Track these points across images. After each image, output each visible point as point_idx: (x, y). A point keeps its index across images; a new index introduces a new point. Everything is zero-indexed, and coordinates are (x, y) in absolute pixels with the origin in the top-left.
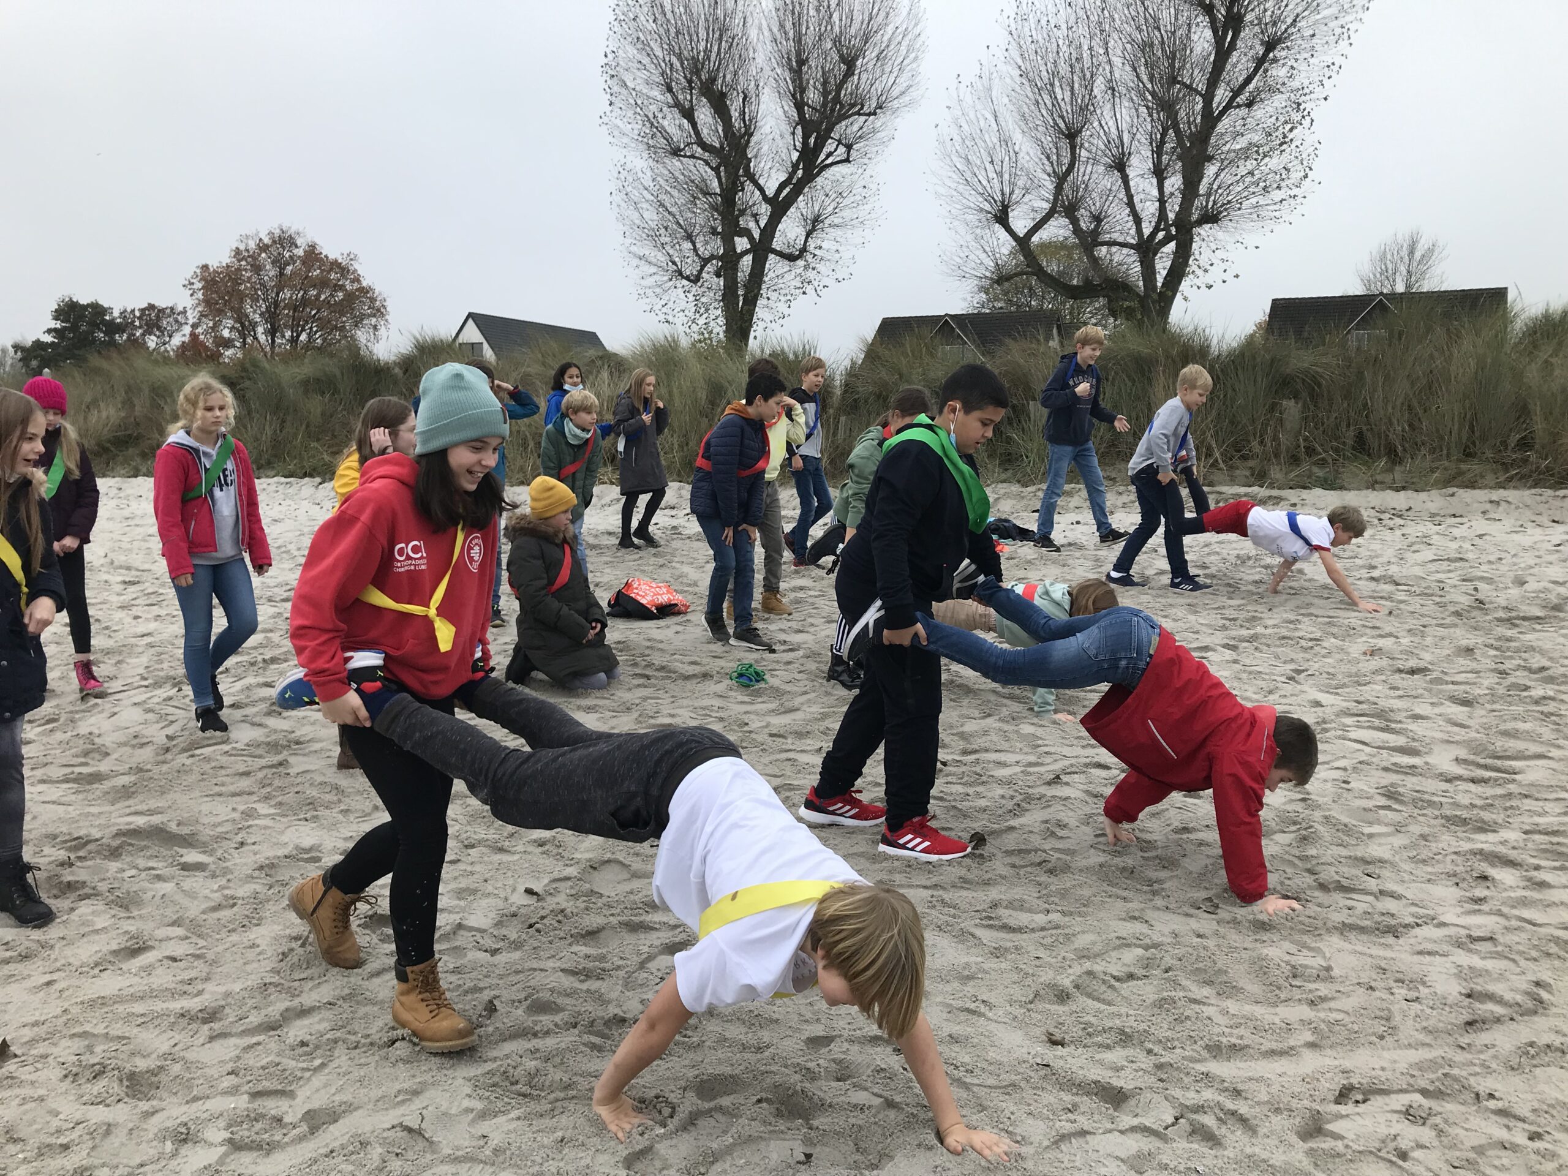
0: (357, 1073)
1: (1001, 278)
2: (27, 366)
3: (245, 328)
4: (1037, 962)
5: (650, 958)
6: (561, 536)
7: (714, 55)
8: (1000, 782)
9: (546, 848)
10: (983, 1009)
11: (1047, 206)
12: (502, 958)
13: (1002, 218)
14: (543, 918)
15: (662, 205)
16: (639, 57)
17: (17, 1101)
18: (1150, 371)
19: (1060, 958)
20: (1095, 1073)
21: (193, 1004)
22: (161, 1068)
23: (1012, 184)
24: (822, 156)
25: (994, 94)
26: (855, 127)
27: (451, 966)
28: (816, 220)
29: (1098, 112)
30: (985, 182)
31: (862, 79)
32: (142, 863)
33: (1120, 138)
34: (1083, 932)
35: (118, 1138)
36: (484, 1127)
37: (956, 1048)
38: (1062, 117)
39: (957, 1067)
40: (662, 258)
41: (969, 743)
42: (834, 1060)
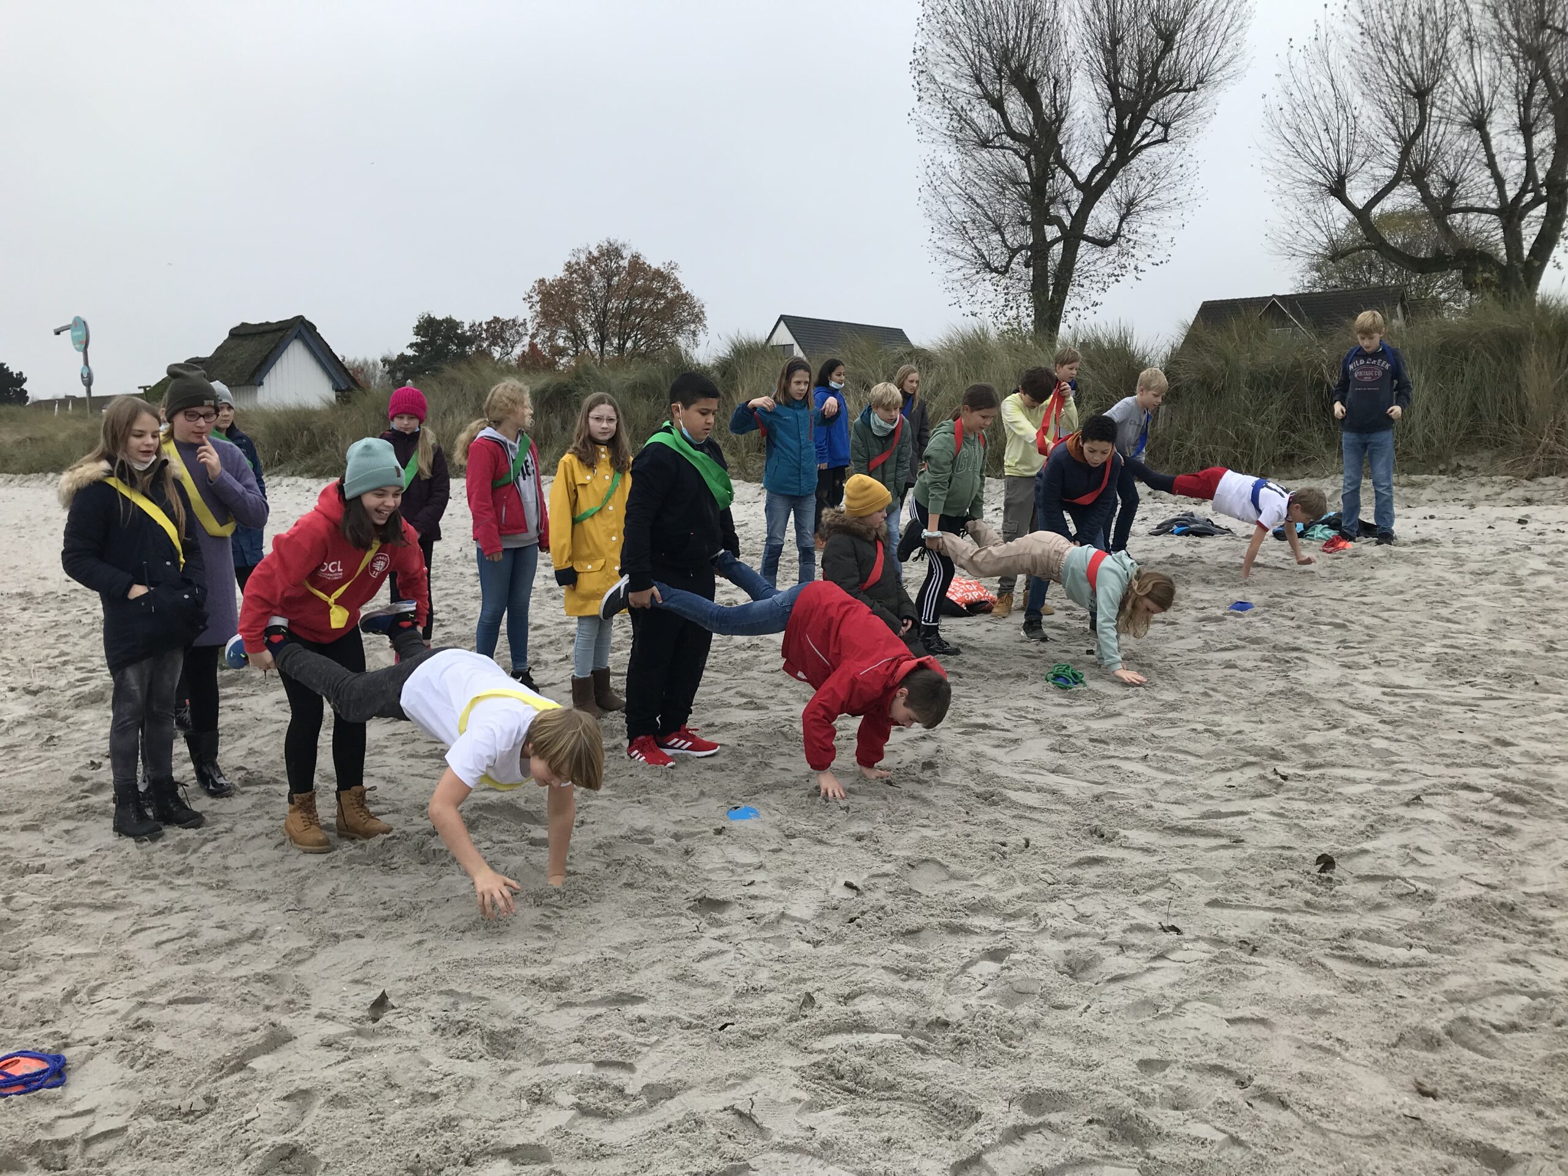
0: (691, 1053)
1: (1336, 253)
2: (394, 378)
3: (577, 337)
4: (1400, 1001)
5: (972, 963)
6: (874, 533)
7: (1023, 43)
8: (1349, 800)
9: (863, 843)
10: (1337, 1048)
11: (1390, 173)
12: (825, 950)
13: (1338, 189)
14: (863, 913)
15: (970, 198)
16: (948, 50)
17: (394, 1049)
18: (1519, 349)
19: (1427, 1000)
20: (1474, 1133)
21: (543, 972)
22: (516, 1030)
23: (1350, 152)
24: (1137, 138)
25: (1331, 56)
26: (1174, 105)
27: (776, 954)
28: (1131, 203)
29: (1453, 66)
30: (1318, 153)
31: (1181, 54)
32: (496, 836)
33: (1479, 91)
34: (1455, 972)
35: (480, 1093)
36: (810, 1119)
37: (1308, 1088)
38: (1410, 75)
39: (1310, 1110)
40: (969, 250)
41: (1312, 756)
42: (1170, 1087)
